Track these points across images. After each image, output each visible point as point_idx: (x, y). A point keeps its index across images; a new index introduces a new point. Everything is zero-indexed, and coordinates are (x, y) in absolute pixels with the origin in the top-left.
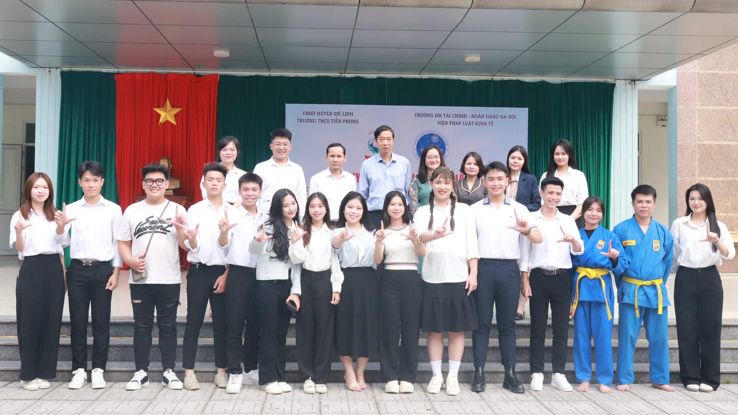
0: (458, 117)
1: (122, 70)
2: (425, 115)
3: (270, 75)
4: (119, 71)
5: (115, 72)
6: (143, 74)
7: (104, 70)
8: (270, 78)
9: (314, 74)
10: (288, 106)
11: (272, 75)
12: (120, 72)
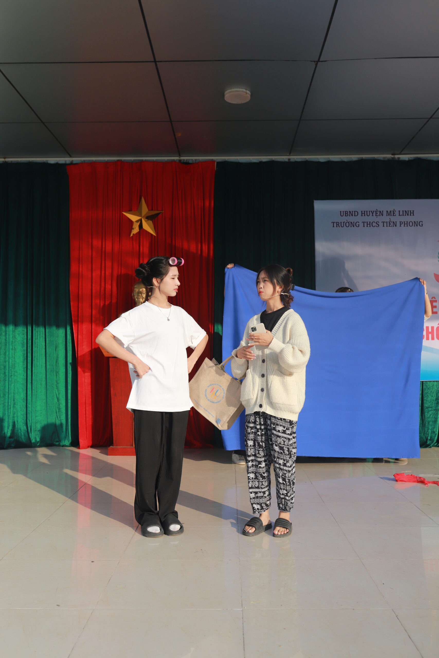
1: (77, 160)
3: (289, 159)
4: (72, 161)
5: (68, 162)
6: (107, 163)
7: (52, 160)
8: (289, 164)
9: (354, 157)
10: (317, 204)
11: (292, 160)
12: (74, 162)
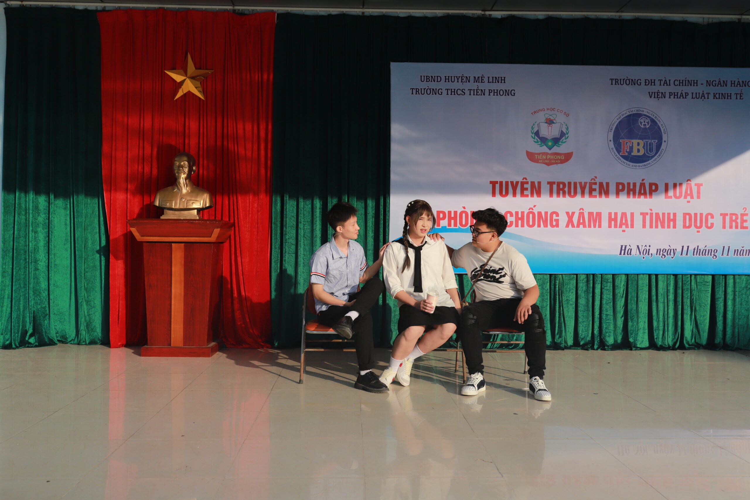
0: (684, 84)
1: (110, 6)
2: (628, 81)
3: (363, 13)
4: (105, 7)
5: (99, 9)
6: (146, 11)
7: (80, 6)
8: (363, 18)
9: (440, 12)
10: (394, 66)
11: (366, 14)
12: (107, 9)
